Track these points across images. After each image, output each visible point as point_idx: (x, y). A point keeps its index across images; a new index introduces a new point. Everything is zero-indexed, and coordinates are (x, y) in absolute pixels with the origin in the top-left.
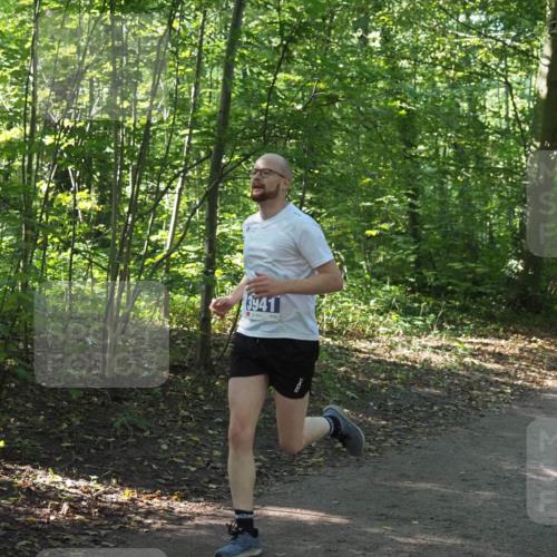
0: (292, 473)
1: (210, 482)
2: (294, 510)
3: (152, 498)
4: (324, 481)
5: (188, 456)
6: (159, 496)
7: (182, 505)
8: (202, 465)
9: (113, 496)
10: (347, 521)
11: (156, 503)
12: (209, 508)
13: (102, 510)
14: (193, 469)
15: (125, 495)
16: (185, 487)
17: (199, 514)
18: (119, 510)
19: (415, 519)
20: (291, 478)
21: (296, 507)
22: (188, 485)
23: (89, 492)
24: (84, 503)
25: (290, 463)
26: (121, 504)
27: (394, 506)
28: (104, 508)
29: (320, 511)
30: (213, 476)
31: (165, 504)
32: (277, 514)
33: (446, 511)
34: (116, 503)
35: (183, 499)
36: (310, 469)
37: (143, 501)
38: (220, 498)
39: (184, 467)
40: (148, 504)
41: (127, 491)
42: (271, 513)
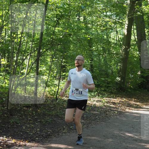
0: (58, 135)
1: (36, 137)
2: (59, 145)
3: (20, 142)
4: (67, 137)
5: (30, 130)
6: (22, 141)
7: (29, 144)
8: (34, 133)
9: (10, 141)
10: (73, 148)
11: (22, 143)
12: (36, 144)
13: (7, 145)
14: (32, 134)
15: (13, 141)
16: (29, 139)
17: (33, 146)
18: (11, 145)
19: (91, 147)
20: (58, 136)
21: (59, 144)
22: (30, 138)
23: (3, 140)
24: (2, 143)
25: (58, 132)
26: (12, 143)
27: (86, 144)
28: (8, 145)
29: (66, 145)
30: (37, 136)
31: (24, 144)
32: (54, 146)
33: (99, 145)
34: (11, 143)
35: (29, 142)
36: (63, 134)
37: (18, 143)
38: (39, 142)
39: (29, 133)
40: (19, 143)
41: (14, 140)
42: (53, 146)
